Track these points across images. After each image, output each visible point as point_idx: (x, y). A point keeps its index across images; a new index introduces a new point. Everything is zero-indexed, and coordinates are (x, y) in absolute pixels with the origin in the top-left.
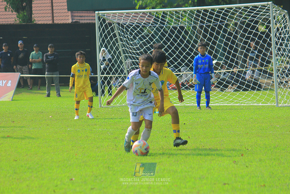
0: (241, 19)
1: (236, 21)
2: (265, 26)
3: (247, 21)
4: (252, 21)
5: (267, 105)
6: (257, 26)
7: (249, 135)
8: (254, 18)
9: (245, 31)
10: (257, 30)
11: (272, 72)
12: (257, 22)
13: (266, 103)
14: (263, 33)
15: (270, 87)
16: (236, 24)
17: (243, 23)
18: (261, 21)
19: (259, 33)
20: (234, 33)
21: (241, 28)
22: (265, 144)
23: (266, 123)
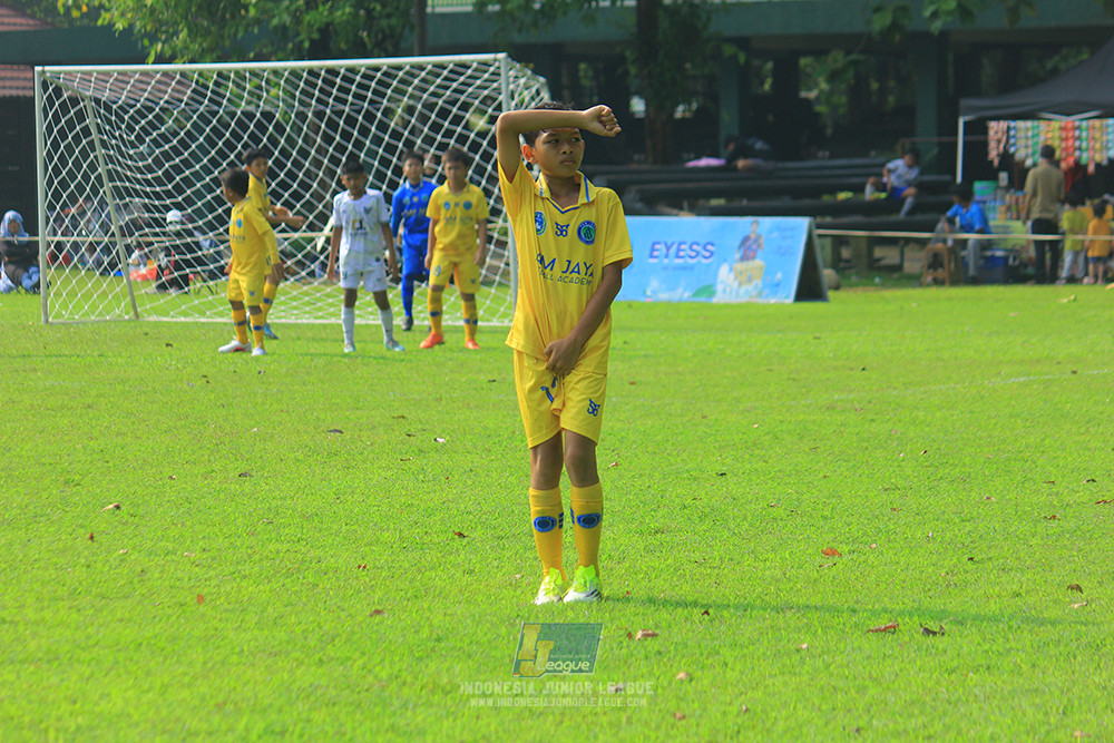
0: (425, 96)
1: (411, 102)
2: (486, 117)
3: (440, 102)
4: (453, 103)
5: (492, 324)
6: (468, 116)
7: (444, 402)
8: (457, 95)
9: (436, 128)
10: (467, 127)
11: (503, 238)
12: (465, 107)
13: (488, 321)
14: (482, 134)
15: (497, 278)
16: (410, 110)
17: (430, 107)
18: (477, 102)
19: (472, 136)
20: (406, 133)
21: (424, 119)
22: (486, 428)
23: (489, 372)
